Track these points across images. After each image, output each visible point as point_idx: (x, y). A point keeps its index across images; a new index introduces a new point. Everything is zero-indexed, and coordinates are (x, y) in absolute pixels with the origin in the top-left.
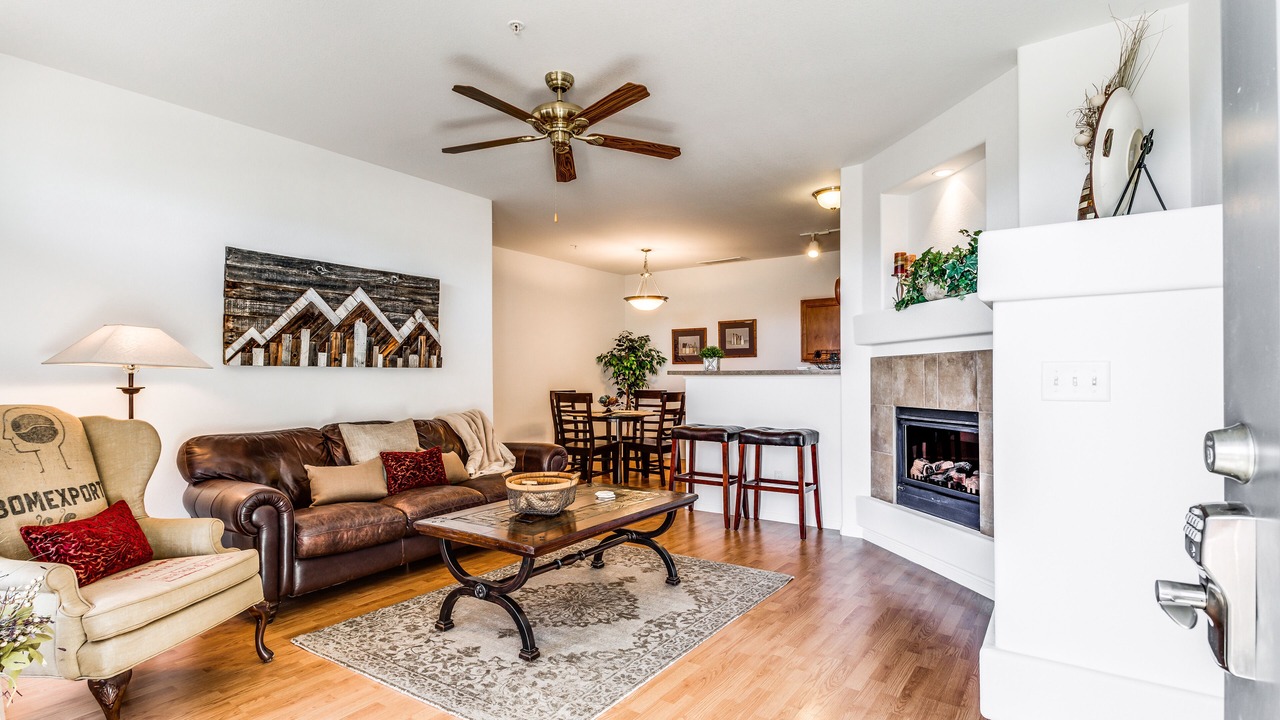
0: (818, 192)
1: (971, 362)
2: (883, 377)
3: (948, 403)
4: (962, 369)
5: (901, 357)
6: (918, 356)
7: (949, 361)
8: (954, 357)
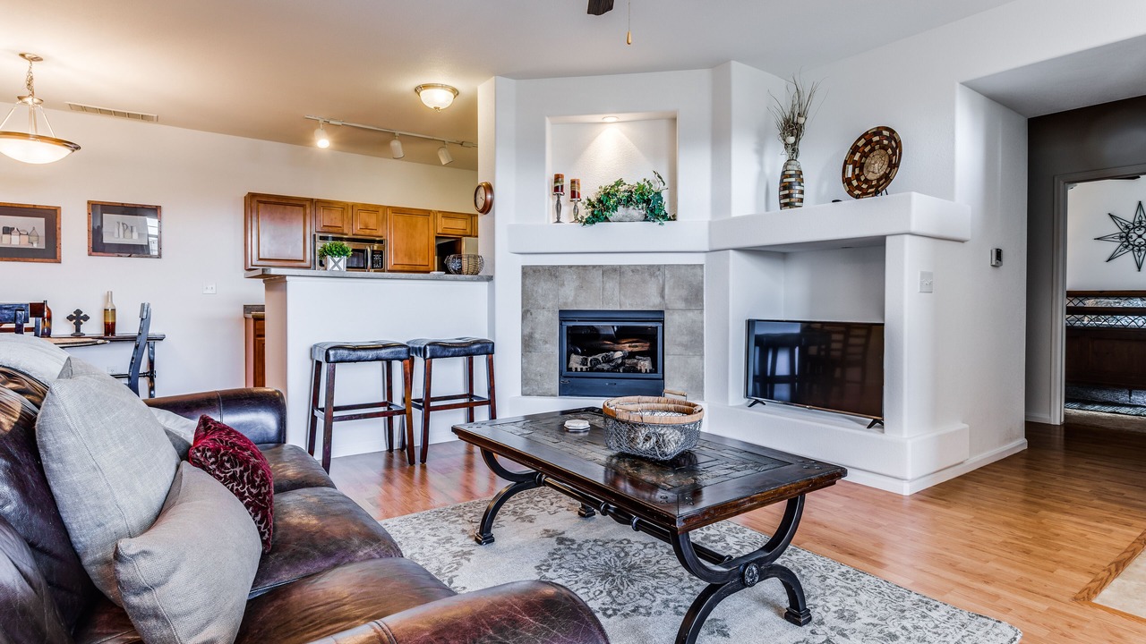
0: (426, 87)
1: (658, 273)
2: (542, 284)
3: (632, 305)
4: (648, 278)
5: (570, 267)
6: (594, 267)
7: (633, 271)
8: (639, 268)
